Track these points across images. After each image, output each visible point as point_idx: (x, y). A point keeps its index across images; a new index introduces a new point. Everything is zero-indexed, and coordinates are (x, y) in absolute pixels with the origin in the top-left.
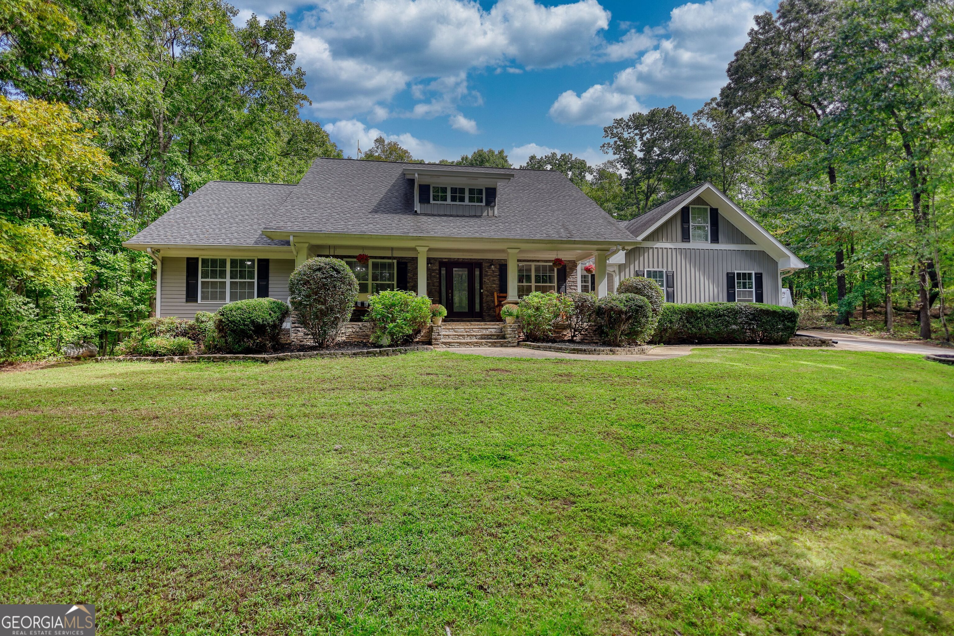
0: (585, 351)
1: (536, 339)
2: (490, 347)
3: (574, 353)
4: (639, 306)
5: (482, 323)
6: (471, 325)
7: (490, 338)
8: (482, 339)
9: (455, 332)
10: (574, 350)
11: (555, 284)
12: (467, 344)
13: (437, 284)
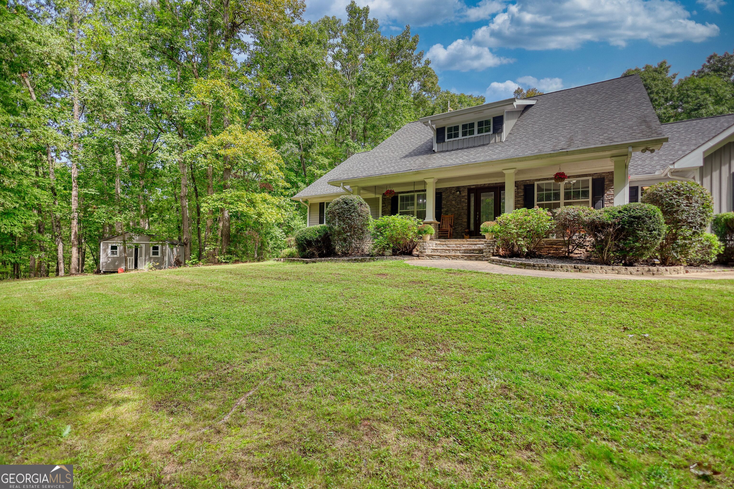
0: (534, 266)
1: (514, 254)
2: (466, 260)
3: (520, 268)
4: (634, 217)
5: (477, 240)
6: (467, 241)
7: (472, 253)
8: (465, 253)
9: (448, 247)
10: (521, 264)
11: (590, 199)
12: (446, 257)
13: (466, 208)
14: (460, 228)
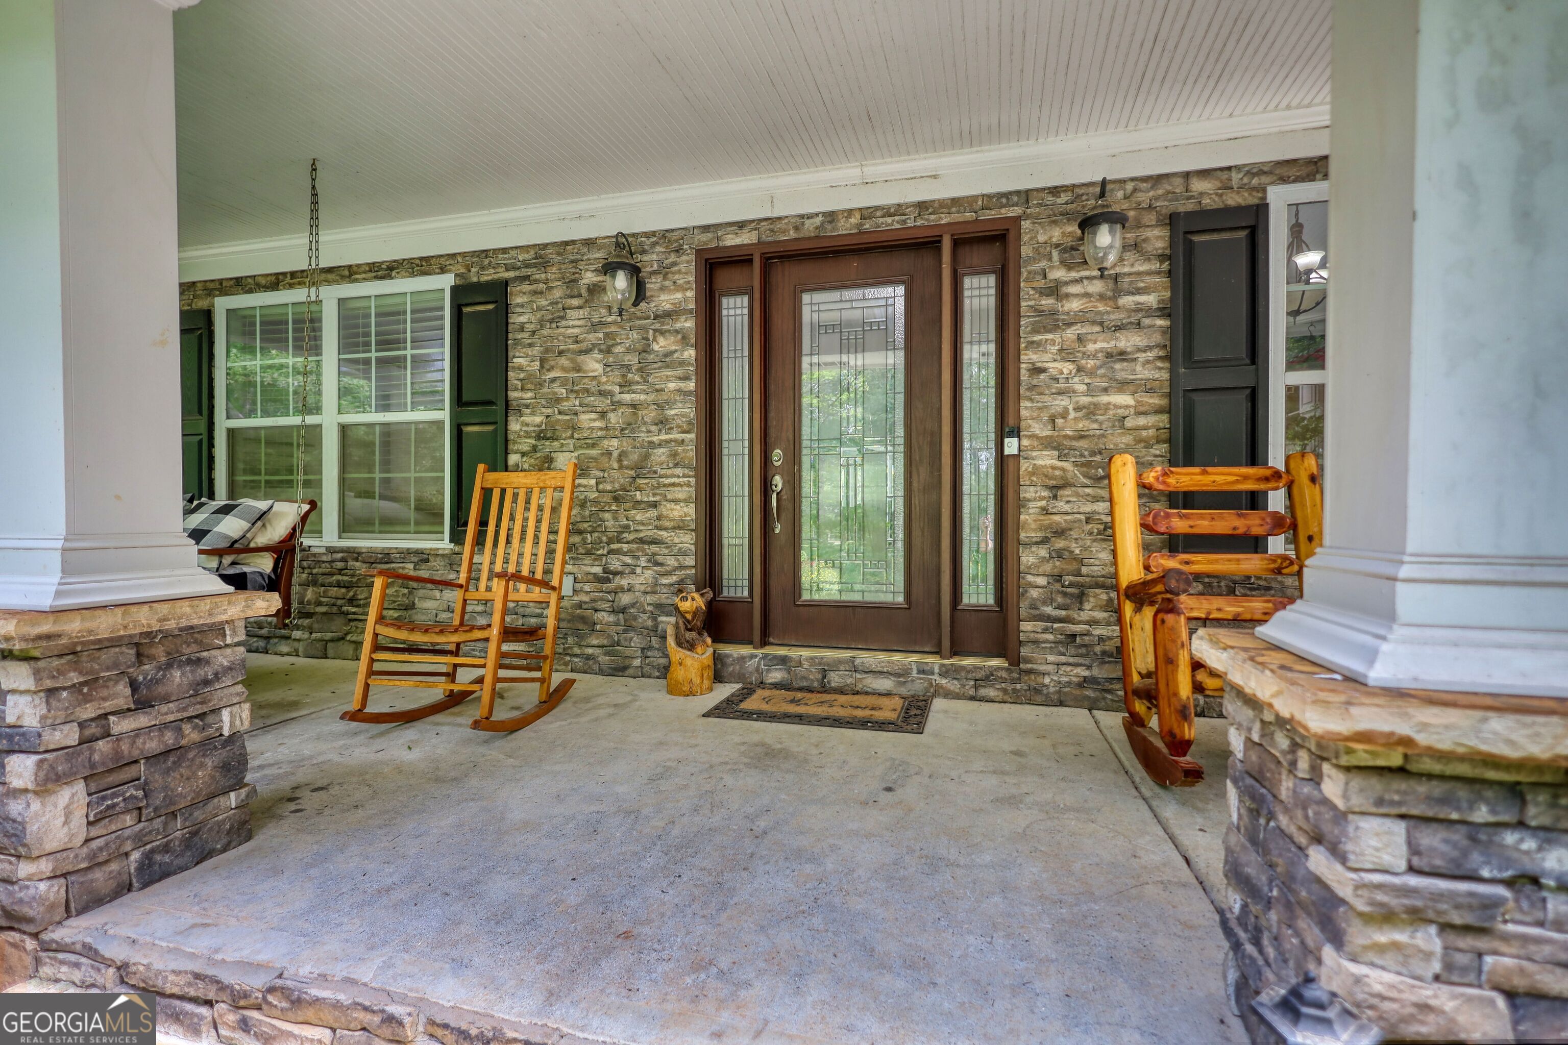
13: (686, 411)
14: (643, 577)
